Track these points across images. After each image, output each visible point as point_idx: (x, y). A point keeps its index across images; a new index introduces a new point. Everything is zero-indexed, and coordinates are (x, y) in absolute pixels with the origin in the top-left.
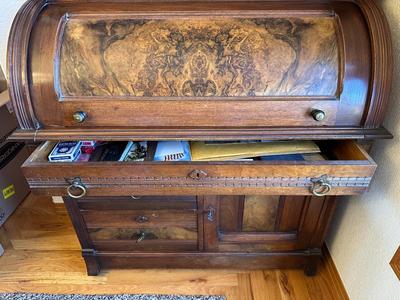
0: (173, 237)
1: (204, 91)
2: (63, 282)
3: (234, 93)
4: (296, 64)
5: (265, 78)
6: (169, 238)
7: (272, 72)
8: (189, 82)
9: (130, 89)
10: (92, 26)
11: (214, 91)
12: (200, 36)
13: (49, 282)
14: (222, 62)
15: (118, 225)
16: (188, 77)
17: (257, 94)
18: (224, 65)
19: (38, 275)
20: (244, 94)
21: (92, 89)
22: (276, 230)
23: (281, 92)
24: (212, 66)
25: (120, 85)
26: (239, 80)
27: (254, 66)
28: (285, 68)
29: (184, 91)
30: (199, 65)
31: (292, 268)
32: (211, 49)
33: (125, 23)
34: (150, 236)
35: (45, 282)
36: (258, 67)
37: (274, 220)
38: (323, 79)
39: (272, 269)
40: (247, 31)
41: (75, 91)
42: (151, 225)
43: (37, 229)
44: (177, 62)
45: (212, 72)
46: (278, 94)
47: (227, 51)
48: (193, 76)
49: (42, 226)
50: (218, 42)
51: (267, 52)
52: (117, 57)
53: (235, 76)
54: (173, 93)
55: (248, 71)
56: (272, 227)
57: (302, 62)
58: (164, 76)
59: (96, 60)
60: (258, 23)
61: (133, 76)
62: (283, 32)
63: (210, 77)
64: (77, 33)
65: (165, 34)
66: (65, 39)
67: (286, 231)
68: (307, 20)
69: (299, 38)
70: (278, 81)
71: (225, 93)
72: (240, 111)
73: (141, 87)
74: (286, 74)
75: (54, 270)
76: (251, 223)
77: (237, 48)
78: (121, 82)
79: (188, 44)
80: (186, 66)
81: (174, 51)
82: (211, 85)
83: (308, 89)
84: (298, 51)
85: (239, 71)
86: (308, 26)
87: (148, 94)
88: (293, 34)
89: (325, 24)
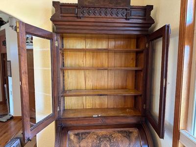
10: (76, 135)
12: (105, 137)
14: (111, 145)
27: (119, 145)
28: (127, 146)
32: (108, 141)
33: (84, 134)
40: (116, 135)
44: (99, 145)
47: (112, 141)
50: (109, 138)
51: (122, 141)
57: (131, 144)
60: (119, 132)
62: (125, 135)
64: (72, 137)
65: (96, 136)
68: (131, 130)
69: (129, 136)
77: (115, 140)
79: (102, 139)
80: (102, 146)
81: (98, 142)
84: (130, 140)
86: (131, 133)
88: (128, 135)
89: (135, 132)
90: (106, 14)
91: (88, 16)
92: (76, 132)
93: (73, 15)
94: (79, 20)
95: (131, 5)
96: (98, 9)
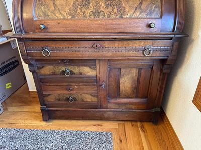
0: (85, 100)
1: (99, 16)
2: (30, 125)
3: (113, 17)
4: (141, 4)
5: (127, 10)
6: (83, 101)
7: (130, 7)
8: (92, 12)
9: (65, 15)
11: (104, 16)
13: (24, 125)
14: (107, 3)
15: (59, 92)
16: (92, 10)
17: (123, 17)
18: (108, 4)
19: (19, 121)
20: (117, 17)
21: (48, 16)
22: (137, 97)
23: (135, 16)
24: (103, 5)
25: (61, 14)
26: (115, 11)
27: (122, 5)
28: (136, 5)
29: (90, 16)
30: (97, 4)
31: (146, 121)
34: (75, 100)
35: (21, 124)
36: (123, 5)
37: (135, 91)
38: (154, 10)
39: (136, 121)
41: (41, 17)
43: (20, 103)
44: (87, 3)
45: (103, 7)
46: (133, 17)
48: (94, 9)
49: (23, 102)
53: (113, 9)
54: (85, 17)
55: (119, 7)
56: (134, 96)
57: (144, 3)
58: (81, 9)
61: (67, 10)
63: (102, 9)
67: (141, 98)
70: (133, 11)
71: (109, 16)
72: (116, 25)
73: (71, 15)
74: (136, 8)
75: (27, 120)
76: (124, 93)
78: (62, 12)
80: (91, 5)
82: (102, 13)
83: (147, 15)
85: (115, 7)
87: (73, 17)
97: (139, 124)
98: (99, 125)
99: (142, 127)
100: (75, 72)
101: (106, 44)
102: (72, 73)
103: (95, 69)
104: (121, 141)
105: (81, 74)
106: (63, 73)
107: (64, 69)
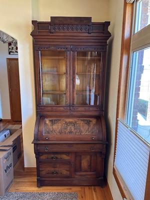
0: (63, 173)
1: (71, 133)
4: (88, 128)
5: (83, 131)
6: (61, 174)
9: (57, 133)
10: (50, 121)
12: (71, 123)
14: (75, 128)
15: (48, 169)
17: (82, 134)
21: (50, 133)
26: (78, 131)
28: (86, 129)
29: (68, 133)
30: (71, 128)
31: (97, 186)
33: (56, 120)
34: (57, 173)
35: (24, 190)
36: (81, 129)
37: (89, 167)
39: (91, 186)
40: (80, 122)
41: (46, 133)
42: (57, 169)
44: (66, 128)
45: (73, 130)
46: (86, 134)
47: (76, 126)
48: (69, 130)
50: (74, 124)
51: (83, 126)
52: (55, 127)
54: (65, 133)
57: (90, 128)
58: (64, 130)
59: (51, 127)
60: (82, 120)
61: (58, 130)
62: (86, 122)
64: (48, 122)
65: (64, 122)
66: (45, 123)
70: (85, 132)
71: (75, 134)
73: (59, 132)
75: (26, 186)
76: (84, 168)
77: (78, 125)
78: (56, 131)
79: (68, 124)
80: (68, 128)
81: (66, 126)
82: (73, 132)
83: (91, 133)
84: (89, 126)
86: (91, 121)
87: (61, 134)
88: (88, 123)
89: (94, 121)
90: (72, 29)
91: (58, 31)
92: (51, 119)
93: (47, 31)
94: (52, 35)
95: (92, 21)
96: (66, 26)
97: (93, 187)
98: (70, 189)
99: (95, 189)
100: (59, 157)
101: (75, 145)
102: (57, 158)
103: (68, 156)
104: (82, 197)
105: (61, 158)
106: (52, 158)
107: (53, 156)
